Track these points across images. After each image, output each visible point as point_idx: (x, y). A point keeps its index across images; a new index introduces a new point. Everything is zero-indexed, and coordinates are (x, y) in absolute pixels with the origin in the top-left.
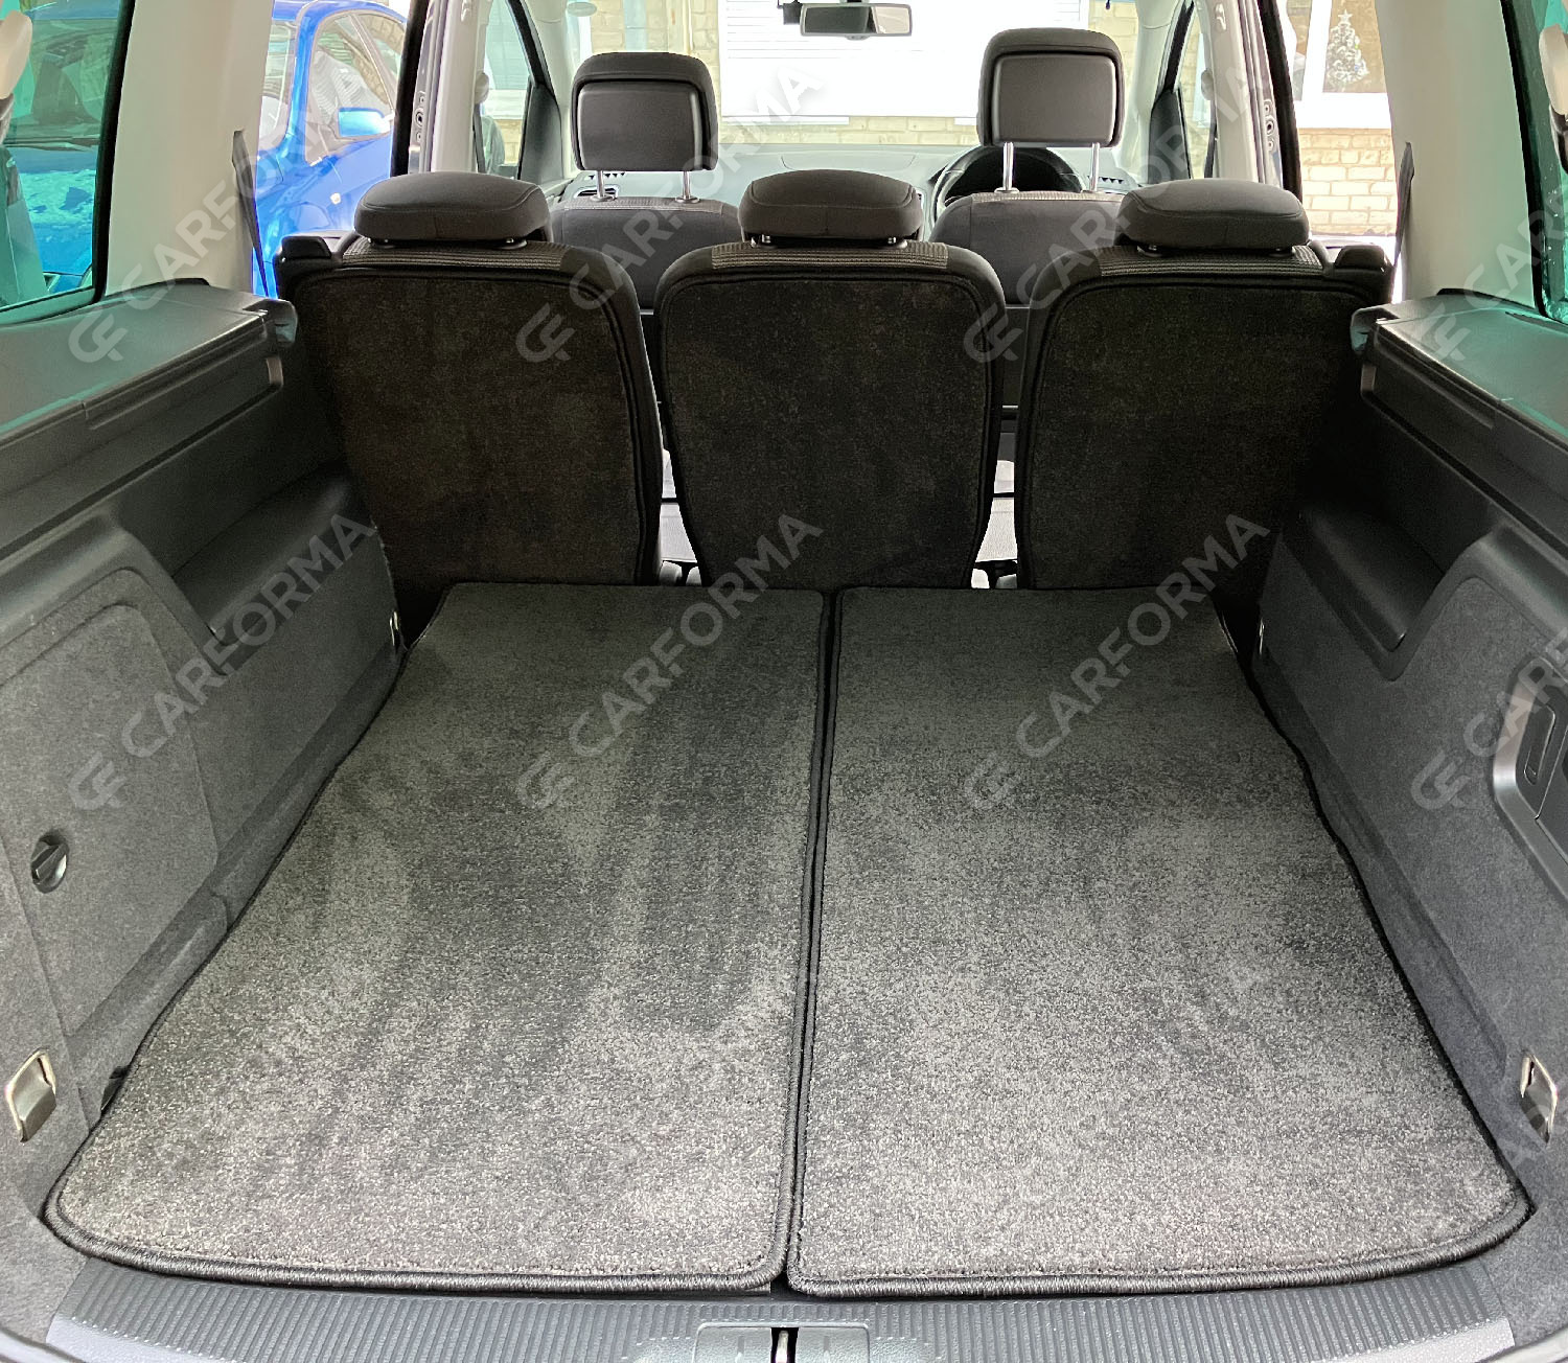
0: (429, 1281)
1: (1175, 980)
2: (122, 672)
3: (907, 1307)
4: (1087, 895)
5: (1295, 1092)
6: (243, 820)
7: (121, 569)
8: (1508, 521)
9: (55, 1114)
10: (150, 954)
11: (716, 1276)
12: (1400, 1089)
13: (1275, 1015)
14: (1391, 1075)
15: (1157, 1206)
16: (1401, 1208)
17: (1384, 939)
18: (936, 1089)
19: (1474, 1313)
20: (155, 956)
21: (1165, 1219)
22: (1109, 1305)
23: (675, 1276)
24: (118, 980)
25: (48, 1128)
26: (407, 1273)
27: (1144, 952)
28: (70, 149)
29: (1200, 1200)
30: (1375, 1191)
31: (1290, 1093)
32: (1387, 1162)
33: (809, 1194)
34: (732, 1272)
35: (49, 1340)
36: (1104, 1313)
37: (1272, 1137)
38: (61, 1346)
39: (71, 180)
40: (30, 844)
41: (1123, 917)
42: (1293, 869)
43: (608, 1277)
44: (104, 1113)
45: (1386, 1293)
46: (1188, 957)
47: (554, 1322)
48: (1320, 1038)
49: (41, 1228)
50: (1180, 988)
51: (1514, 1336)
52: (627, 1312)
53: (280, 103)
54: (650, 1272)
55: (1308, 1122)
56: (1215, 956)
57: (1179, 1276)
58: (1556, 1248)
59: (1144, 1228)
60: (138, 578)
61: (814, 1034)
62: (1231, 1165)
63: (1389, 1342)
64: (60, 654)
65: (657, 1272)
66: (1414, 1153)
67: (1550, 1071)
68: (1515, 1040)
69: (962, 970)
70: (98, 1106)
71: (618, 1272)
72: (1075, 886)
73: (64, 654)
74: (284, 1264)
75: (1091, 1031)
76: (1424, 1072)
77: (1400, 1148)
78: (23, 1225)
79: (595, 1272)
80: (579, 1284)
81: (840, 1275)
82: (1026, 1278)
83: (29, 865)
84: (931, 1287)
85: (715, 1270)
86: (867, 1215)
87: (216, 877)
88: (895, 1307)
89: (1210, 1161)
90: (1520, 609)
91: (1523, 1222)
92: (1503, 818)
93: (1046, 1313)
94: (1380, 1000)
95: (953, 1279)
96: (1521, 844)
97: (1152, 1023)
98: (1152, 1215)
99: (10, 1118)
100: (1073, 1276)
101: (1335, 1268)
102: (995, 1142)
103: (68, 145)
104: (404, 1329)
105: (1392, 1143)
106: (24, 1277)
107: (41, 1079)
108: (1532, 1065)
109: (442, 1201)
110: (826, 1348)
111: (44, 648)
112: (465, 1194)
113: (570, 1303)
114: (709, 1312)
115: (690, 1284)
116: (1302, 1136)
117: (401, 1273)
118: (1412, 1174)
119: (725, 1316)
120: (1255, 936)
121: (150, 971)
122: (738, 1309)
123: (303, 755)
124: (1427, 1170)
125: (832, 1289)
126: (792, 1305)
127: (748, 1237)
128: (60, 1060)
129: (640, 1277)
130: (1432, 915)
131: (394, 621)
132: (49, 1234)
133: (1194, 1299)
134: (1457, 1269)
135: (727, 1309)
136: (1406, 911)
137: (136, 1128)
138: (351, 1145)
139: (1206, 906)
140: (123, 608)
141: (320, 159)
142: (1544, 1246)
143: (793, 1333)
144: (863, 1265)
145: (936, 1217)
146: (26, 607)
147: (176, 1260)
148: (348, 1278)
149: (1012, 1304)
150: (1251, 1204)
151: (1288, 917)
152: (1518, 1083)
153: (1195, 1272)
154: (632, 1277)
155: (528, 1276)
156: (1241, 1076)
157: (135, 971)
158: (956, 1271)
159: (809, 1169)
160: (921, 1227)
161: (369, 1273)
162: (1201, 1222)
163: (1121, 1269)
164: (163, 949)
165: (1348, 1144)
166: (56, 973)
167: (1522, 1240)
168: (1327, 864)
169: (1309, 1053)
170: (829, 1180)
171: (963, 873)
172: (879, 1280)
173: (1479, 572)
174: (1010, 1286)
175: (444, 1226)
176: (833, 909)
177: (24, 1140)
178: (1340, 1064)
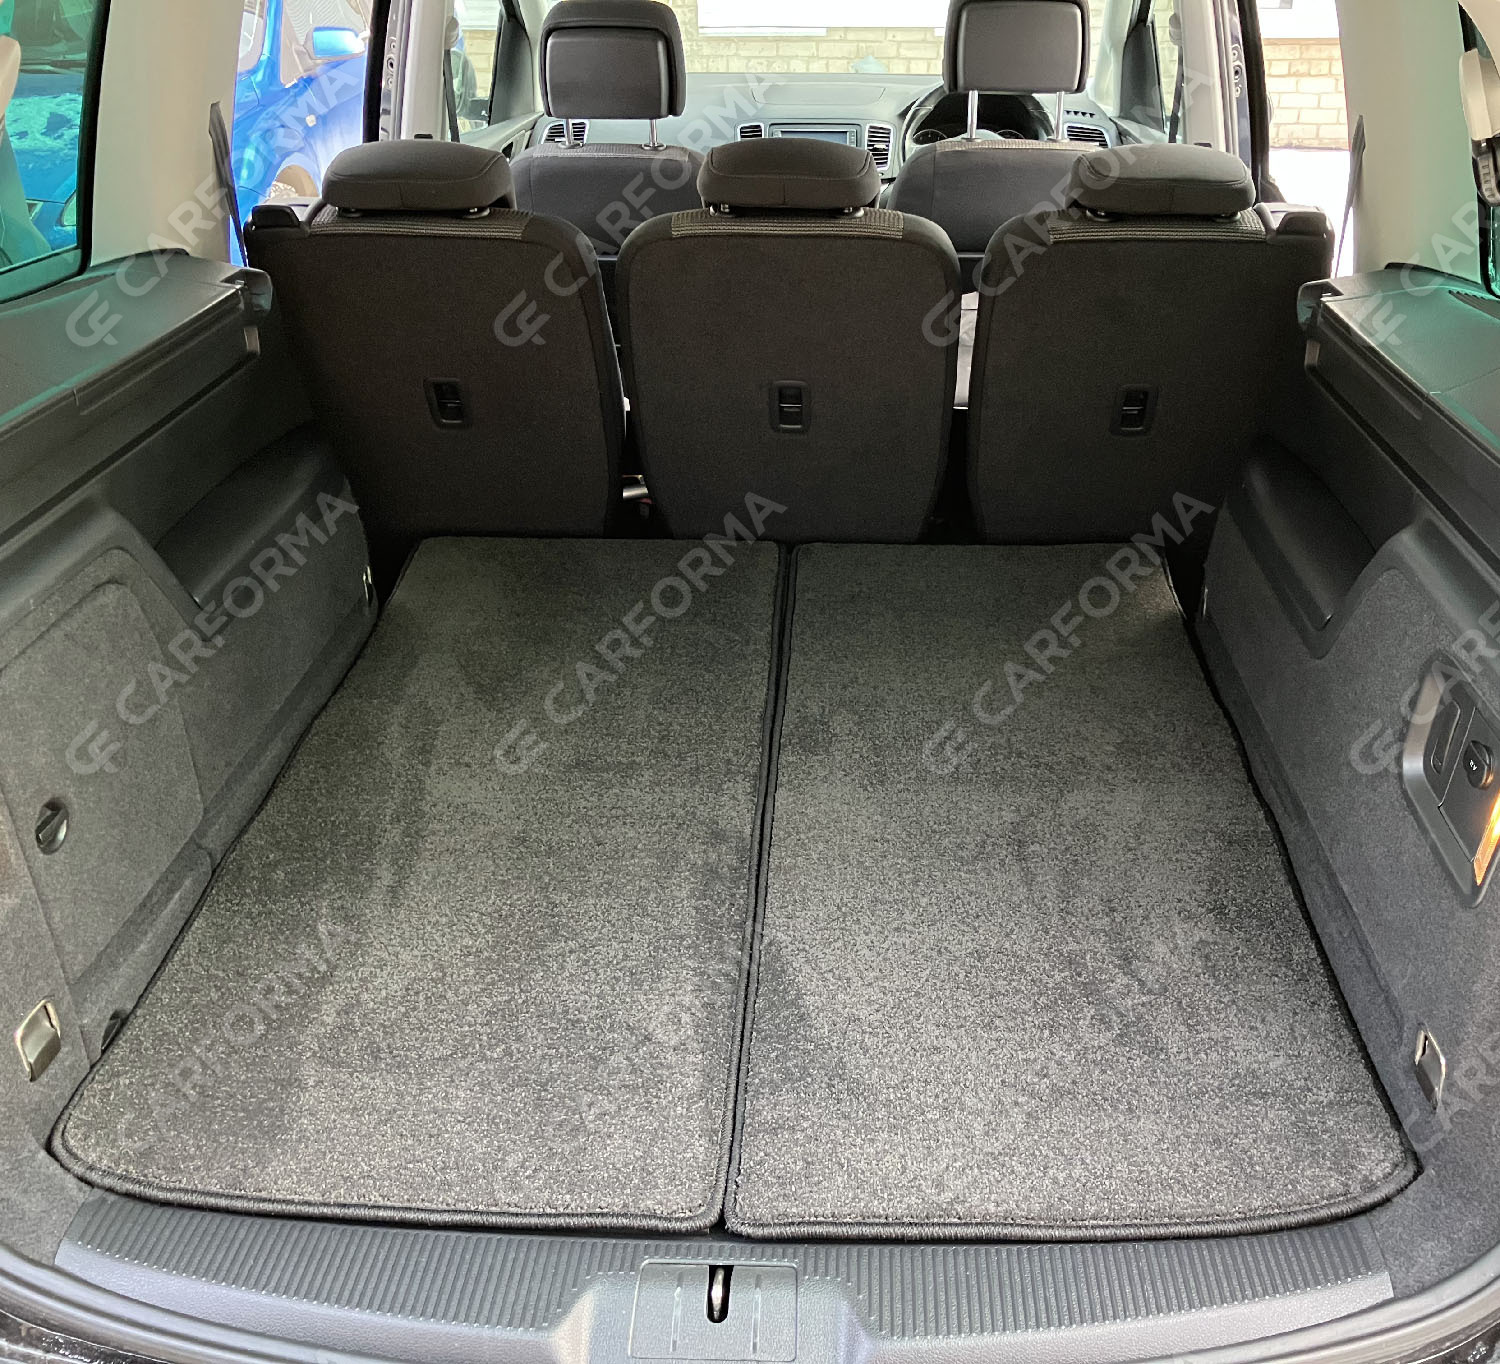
0: (397, 1215)
1: (1099, 945)
2: (114, 647)
3: (833, 1250)
4: (1021, 858)
5: (1206, 1054)
6: (225, 777)
7: (111, 549)
8: (1431, 513)
9: (60, 1055)
10: (143, 905)
11: (660, 1218)
12: (1306, 1053)
13: (1193, 979)
14: (1299, 1039)
15: (1069, 1161)
16: (1297, 1167)
17: (1303, 906)
18: (869, 1044)
19: (1357, 1265)
20: (148, 908)
21: (1077, 1172)
22: (1019, 1252)
23: (622, 1216)
24: (113, 932)
25: (53, 1068)
26: (379, 1207)
27: (1072, 914)
28: (50, 72)
29: (1110, 1156)
30: (1274, 1150)
31: (1203, 1056)
32: (1287, 1123)
33: (747, 1145)
34: (674, 1216)
35: (58, 1262)
36: (1014, 1258)
37: (1182, 1097)
38: (69, 1268)
39: (52, 105)
40: (34, 813)
41: (1055, 880)
42: (1221, 835)
43: (559, 1215)
44: (103, 1052)
45: (1277, 1245)
46: (1114, 920)
47: (512, 1255)
48: (1234, 1002)
49: (48, 1159)
50: (1104, 951)
51: (1394, 1288)
52: (577, 1248)
53: (256, 17)
54: (598, 1210)
55: (1216, 1084)
56: (1139, 920)
57: (1086, 1227)
58: (1438, 1208)
59: (1055, 1181)
60: (128, 556)
61: (757, 989)
62: (1140, 1123)
63: (1276, 1291)
64: (57, 634)
65: (605, 1210)
66: (1314, 1115)
67: (1441, 1044)
68: (1412, 1013)
69: (897, 929)
70: (99, 1046)
71: (569, 1211)
72: (1010, 850)
73: (62, 633)
74: (268, 1197)
75: (1018, 991)
76: (1331, 1037)
77: (1300, 1110)
78: (33, 1158)
79: (548, 1210)
80: (534, 1221)
81: (773, 1218)
82: (945, 1224)
83: (33, 831)
84: (855, 1231)
85: (658, 1212)
86: (800, 1163)
87: (201, 832)
88: (822, 1249)
89: (1122, 1119)
90: (1433, 605)
91: (1410, 1183)
92: (1410, 804)
93: (961, 1258)
94: (1294, 966)
95: (877, 1224)
96: (1424, 831)
97: (1075, 985)
98: (1065, 1169)
99: (19, 1062)
100: (987, 1224)
101: (1232, 1221)
102: (922, 1097)
103: (48, 68)
104: (377, 1256)
105: (1294, 1105)
106: (33, 1205)
107: (48, 1024)
108: (1426, 1038)
109: (410, 1142)
110: (757, 1285)
111: (43, 629)
112: (431, 1136)
113: (527, 1238)
114: (652, 1249)
115: (636, 1223)
116: (1210, 1097)
117: (373, 1207)
118: (1310, 1135)
119: (667, 1254)
120: (1179, 901)
121: (143, 921)
122: (678, 1248)
123: (281, 711)
124: (1325, 1131)
125: (767, 1231)
126: (728, 1245)
127: (690, 1186)
128: (64, 1008)
129: (590, 1215)
130: (1345, 888)
131: (368, 577)
132: (56, 1165)
133: (1098, 1248)
134: (1345, 1224)
135: (668, 1249)
136: (1324, 880)
137: (132, 1067)
138: (326, 1087)
139: (1134, 872)
140: (113, 587)
141: (295, 81)
142: (1428, 1206)
143: (728, 1270)
144: (794, 1210)
145: (862, 1165)
146: (26, 593)
147: (171, 1190)
148: (325, 1210)
149: (929, 1249)
150: (1158, 1160)
151: (1213, 882)
152: (1414, 1052)
153: (1101, 1223)
154: (582, 1215)
155: (488, 1213)
156: (1156, 1037)
157: (131, 921)
158: (880, 1217)
159: (748, 1121)
160: (849, 1176)
161: (344, 1206)
162: (1110, 1177)
163: (1033, 1219)
164: (155, 899)
165: (1252, 1105)
166: (59, 927)
167: (1407, 1199)
168: (1254, 831)
169: (1222, 1016)
170: (765, 1131)
171: (904, 835)
172: (809, 1223)
173: (1397, 564)
174: (927, 1231)
175: (411, 1166)
176: (779, 867)
177: (32, 1079)
178: (1252, 1028)
